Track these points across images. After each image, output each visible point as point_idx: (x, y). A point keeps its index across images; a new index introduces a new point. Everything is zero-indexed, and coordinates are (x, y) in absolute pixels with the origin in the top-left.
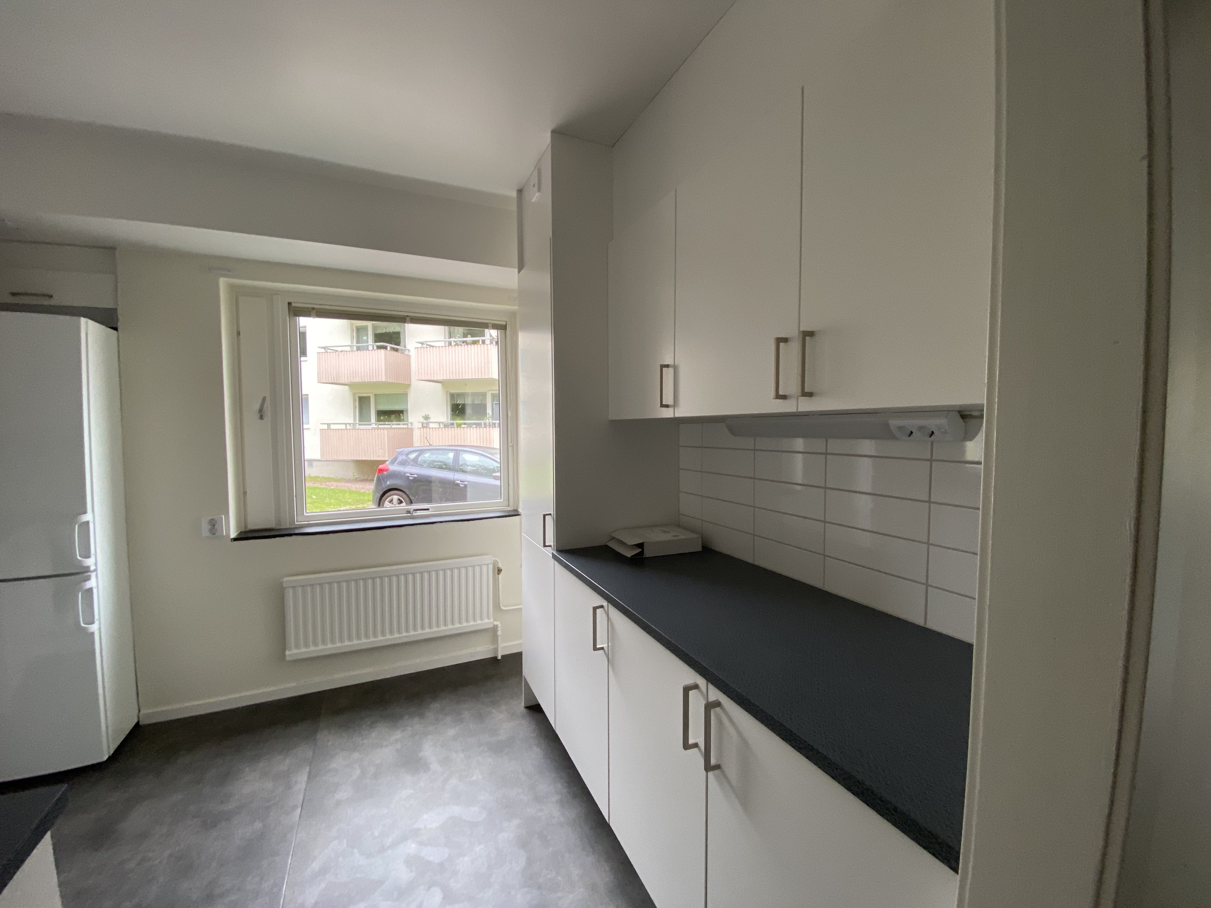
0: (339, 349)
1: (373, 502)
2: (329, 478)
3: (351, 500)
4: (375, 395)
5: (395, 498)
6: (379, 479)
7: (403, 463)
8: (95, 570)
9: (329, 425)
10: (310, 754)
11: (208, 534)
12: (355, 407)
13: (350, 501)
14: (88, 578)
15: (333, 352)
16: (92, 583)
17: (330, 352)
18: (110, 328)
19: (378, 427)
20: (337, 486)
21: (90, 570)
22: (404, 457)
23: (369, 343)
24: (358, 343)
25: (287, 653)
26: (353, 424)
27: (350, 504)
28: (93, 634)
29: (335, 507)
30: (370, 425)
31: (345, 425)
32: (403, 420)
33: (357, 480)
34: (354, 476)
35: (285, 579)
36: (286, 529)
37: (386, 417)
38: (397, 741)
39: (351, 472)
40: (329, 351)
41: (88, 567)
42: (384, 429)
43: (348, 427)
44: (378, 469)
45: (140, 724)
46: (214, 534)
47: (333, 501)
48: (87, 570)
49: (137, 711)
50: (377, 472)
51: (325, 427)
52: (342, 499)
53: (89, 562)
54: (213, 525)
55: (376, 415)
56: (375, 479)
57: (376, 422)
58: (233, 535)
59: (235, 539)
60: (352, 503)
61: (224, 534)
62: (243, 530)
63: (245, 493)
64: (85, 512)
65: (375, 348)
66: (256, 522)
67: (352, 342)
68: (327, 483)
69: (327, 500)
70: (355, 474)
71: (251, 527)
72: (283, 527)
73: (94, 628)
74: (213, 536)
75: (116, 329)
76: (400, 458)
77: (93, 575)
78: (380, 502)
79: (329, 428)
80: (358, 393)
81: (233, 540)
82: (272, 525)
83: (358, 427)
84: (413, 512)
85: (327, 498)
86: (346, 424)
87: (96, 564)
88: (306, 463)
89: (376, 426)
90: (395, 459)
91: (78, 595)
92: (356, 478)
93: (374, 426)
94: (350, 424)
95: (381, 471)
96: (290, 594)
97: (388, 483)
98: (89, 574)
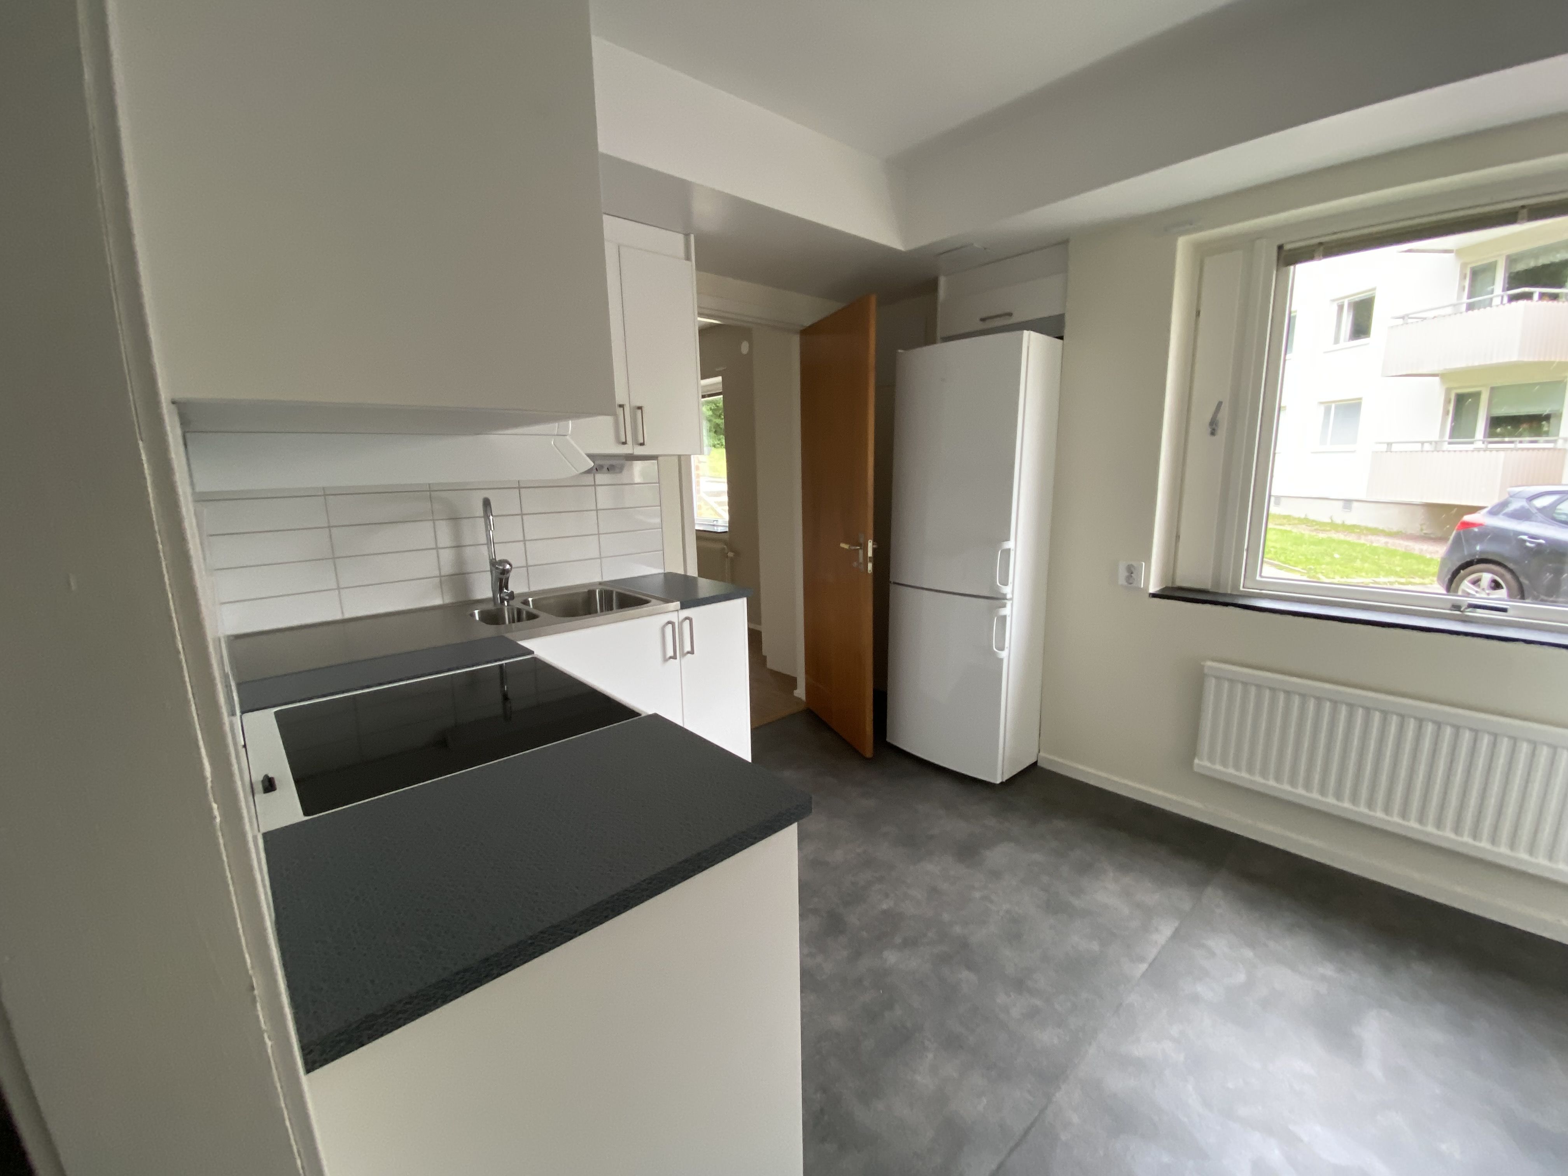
0: (1430, 314)
1: (1439, 579)
2: (1376, 529)
3: (1401, 568)
4: (1493, 389)
5: (1487, 578)
6: (1457, 541)
7: (1522, 515)
8: (1011, 599)
9: (1389, 444)
10: (1187, 906)
11: (1125, 584)
12: (1446, 413)
13: (1398, 569)
14: (1004, 606)
15: (1417, 322)
16: (1006, 611)
17: (1412, 323)
18: (1057, 338)
19: (1487, 446)
20: (1386, 543)
21: (1006, 597)
22: (1523, 503)
23: (1495, 293)
24: (1469, 297)
25: (1196, 761)
26: (1436, 442)
27: (1397, 574)
28: (1001, 660)
29: (1370, 575)
30: (1472, 443)
31: (1420, 444)
32: (1547, 434)
33: (1426, 538)
34: (1422, 530)
35: (1209, 663)
36: (1225, 595)
37: (1509, 427)
38: (1323, 978)
39: (1417, 523)
40: (1410, 321)
41: (1005, 595)
42: (1498, 450)
43: (1427, 447)
44: (1460, 522)
45: (1038, 764)
46: (1131, 584)
47: (1366, 565)
48: (1003, 597)
49: (1037, 751)
50: (1456, 528)
51: (1384, 447)
52: (1385, 565)
53: (1007, 590)
54: (1131, 571)
55: (1488, 426)
56: (1452, 538)
57: (1484, 437)
58: (1152, 590)
59: (1154, 595)
60: (1402, 574)
61: (1142, 586)
62: (1170, 585)
63: (1178, 537)
64: (1008, 539)
65: (1506, 299)
66: (1186, 578)
67: (1459, 297)
68: (1370, 537)
69: (1358, 564)
70: (1424, 527)
71: (1179, 583)
72: (1221, 591)
73: (1003, 654)
74: (1130, 585)
75: (1061, 338)
76: (1515, 506)
77: (1009, 604)
78: (1452, 580)
79: (1389, 450)
80: (1455, 388)
81: (1151, 596)
82: (1208, 585)
83: (1446, 446)
84: (1466, 608)
85: (1358, 560)
86: (1423, 443)
87: (1013, 594)
88: (1272, 499)
89: (1483, 446)
90: (1504, 504)
91: (994, 619)
92: (1425, 534)
93: (1479, 445)
94: (1430, 442)
95: (1467, 525)
96: (1211, 685)
97: (1478, 548)
98: (1006, 601)
